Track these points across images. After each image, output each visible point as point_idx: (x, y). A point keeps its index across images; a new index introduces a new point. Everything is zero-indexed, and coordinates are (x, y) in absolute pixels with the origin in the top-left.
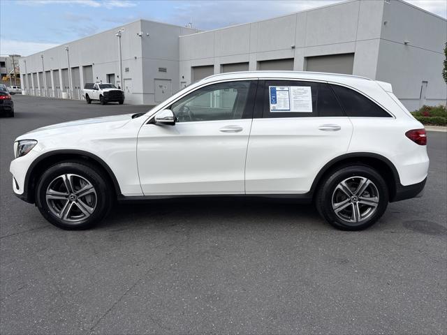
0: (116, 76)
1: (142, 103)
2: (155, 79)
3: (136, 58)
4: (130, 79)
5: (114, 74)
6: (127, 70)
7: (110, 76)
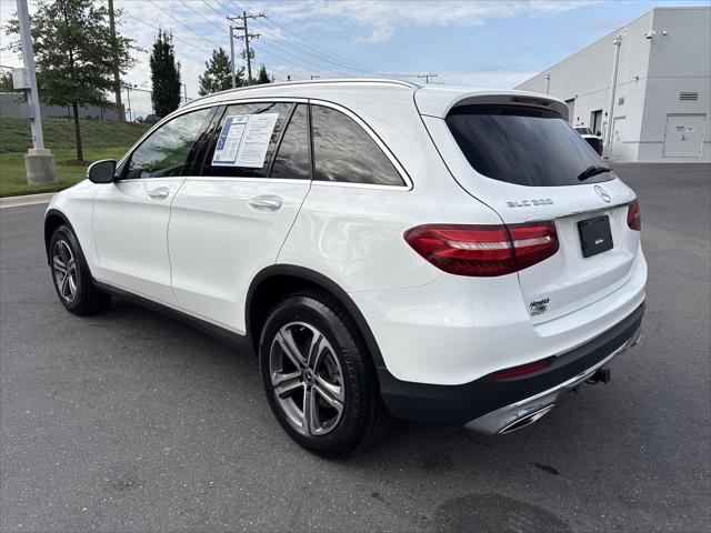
0: (604, 113)
1: (635, 159)
2: (669, 115)
3: (637, 78)
4: (624, 117)
5: (601, 111)
6: (622, 102)
7: (597, 113)
